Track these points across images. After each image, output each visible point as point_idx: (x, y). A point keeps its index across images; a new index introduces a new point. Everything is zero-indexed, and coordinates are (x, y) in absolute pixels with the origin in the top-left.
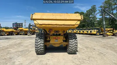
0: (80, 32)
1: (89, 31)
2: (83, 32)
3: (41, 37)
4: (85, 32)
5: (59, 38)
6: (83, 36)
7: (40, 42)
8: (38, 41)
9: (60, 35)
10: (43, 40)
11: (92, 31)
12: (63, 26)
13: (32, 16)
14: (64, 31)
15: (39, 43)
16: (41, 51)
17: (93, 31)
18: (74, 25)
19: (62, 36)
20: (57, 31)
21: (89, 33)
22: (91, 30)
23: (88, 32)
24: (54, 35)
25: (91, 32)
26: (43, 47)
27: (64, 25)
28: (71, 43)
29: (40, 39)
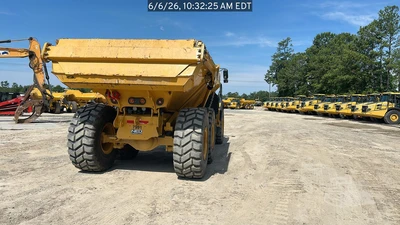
0: (326, 107)
1: (360, 106)
2: (338, 108)
3: (86, 118)
4: (345, 108)
5: (146, 122)
6: (333, 124)
7: (81, 133)
8: (77, 129)
9: (148, 111)
10: (91, 127)
11: (370, 106)
12: (138, 82)
13: (47, 49)
14: (162, 100)
15: (78, 136)
16: (87, 160)
17: (372, 106)
18: (173, 79)
19: (155, 115)
20: (137, 100)
21: (357, 115)
22: (365, 104)
23: (353, 108)
24: (129, 111)
25: (365, 109)
26: (89, 149)
28: (177, 140)
29: (84, 122)
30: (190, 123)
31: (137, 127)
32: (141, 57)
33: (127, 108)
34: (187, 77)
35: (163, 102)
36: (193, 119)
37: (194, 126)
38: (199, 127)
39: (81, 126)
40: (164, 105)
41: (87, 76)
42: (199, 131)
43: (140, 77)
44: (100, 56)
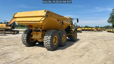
5: (39, 34)
7: (24, 36)
9: (39, 31)
10: (26, 35)
13: (14, 15)
28: (44, 39)
29: (25, 33)
30: (48, 34)
31: (37, 35)
32: (32, 16)
33: (35, 30)
34: (42, 21)
35: (42, 28)
36: (49, 33)
37: (49, 35)
38: (50, 35)
39: (24, 34)
40: (43, 29)
41: (21, 21)
42: (50, 36)
43: (32, 21)
44: (24, 16)
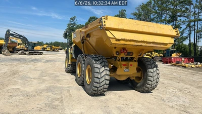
3: (103, 64)
5: (131, 65)
7: (104, 73)
8: (101, 70)
12: (151, 45)
15: (103, 75)
16: (104, 88)
18: (166, 44)
19: (135, 61)
26: (108, 82)
27: (154, 43)
28: (151, 74)
